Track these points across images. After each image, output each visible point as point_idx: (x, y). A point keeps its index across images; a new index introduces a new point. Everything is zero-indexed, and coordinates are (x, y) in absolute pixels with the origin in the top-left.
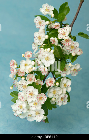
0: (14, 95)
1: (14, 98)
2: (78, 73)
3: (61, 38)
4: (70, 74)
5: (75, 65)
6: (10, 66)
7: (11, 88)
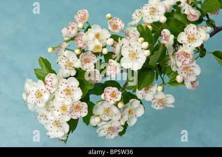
0: (44, 65)
1: (40, 68)
2: (162, 108)
3: (181, 42)
4: (150, 103)
5: (168, 95)
6: (76, 17)
7: (50, 50)
